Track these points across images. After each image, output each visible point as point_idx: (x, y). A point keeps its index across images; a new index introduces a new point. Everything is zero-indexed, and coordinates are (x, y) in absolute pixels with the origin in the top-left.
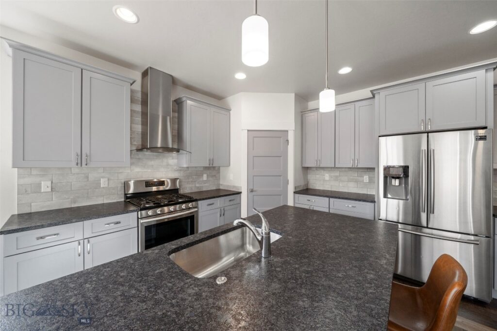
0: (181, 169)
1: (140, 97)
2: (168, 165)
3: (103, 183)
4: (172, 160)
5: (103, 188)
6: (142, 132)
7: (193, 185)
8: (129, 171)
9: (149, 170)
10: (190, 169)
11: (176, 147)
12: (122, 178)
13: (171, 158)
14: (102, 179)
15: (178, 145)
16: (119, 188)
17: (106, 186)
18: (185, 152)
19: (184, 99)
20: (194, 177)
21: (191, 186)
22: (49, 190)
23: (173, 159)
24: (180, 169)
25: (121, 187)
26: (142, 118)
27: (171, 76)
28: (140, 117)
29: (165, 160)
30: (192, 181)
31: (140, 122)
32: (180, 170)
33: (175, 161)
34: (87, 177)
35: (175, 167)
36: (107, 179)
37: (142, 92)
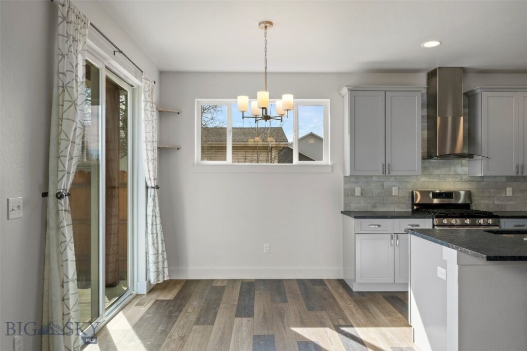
0: (473, 179)
1: (426, 100)
2: (456, 174)
3: (395, 191)
4: (462, 168)
5: (395, 196)
6: (427, 138)
7: (490, 202)
8: (416, 181)
9: (435, 180)
10: (485, 180)
11: (466, 151)
12: (410, 187)
13: (460, 166)
14: (393, 188)
15: (469, 148)
16: (407, 198)
17: (397, 194)
18: (480, 157)
19: (479, 91)
20: (492, 190)
21: (487, 202)
22: (360, 194)
23: (462, 166)
24: (471, 179)
25: (408, 196)
26: (427, 123)
27: (462, 68)
28: (426, 122)
29: (453, 168)
30: (489, 197)
31: (426, 128)
32: (472, 181)
33: (466, 169)
34: (383, 185)
35: (465, 177)
36: (397, 188)
37: (427, 93)
